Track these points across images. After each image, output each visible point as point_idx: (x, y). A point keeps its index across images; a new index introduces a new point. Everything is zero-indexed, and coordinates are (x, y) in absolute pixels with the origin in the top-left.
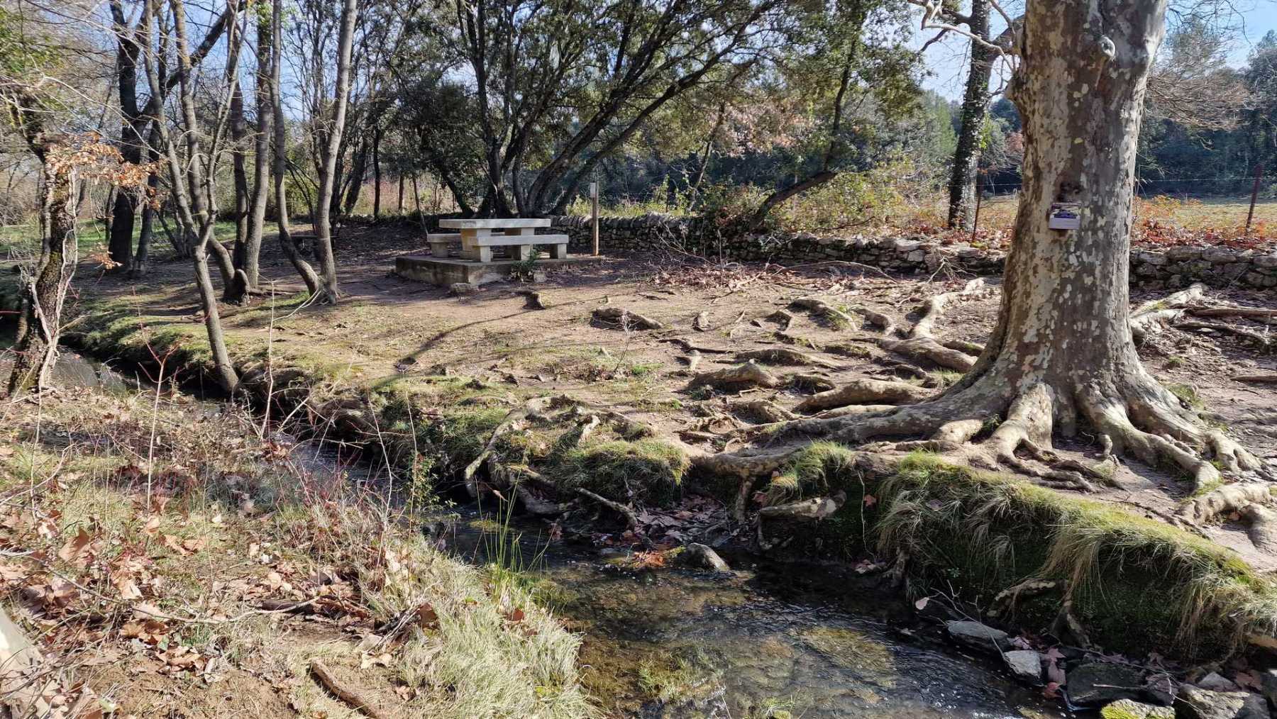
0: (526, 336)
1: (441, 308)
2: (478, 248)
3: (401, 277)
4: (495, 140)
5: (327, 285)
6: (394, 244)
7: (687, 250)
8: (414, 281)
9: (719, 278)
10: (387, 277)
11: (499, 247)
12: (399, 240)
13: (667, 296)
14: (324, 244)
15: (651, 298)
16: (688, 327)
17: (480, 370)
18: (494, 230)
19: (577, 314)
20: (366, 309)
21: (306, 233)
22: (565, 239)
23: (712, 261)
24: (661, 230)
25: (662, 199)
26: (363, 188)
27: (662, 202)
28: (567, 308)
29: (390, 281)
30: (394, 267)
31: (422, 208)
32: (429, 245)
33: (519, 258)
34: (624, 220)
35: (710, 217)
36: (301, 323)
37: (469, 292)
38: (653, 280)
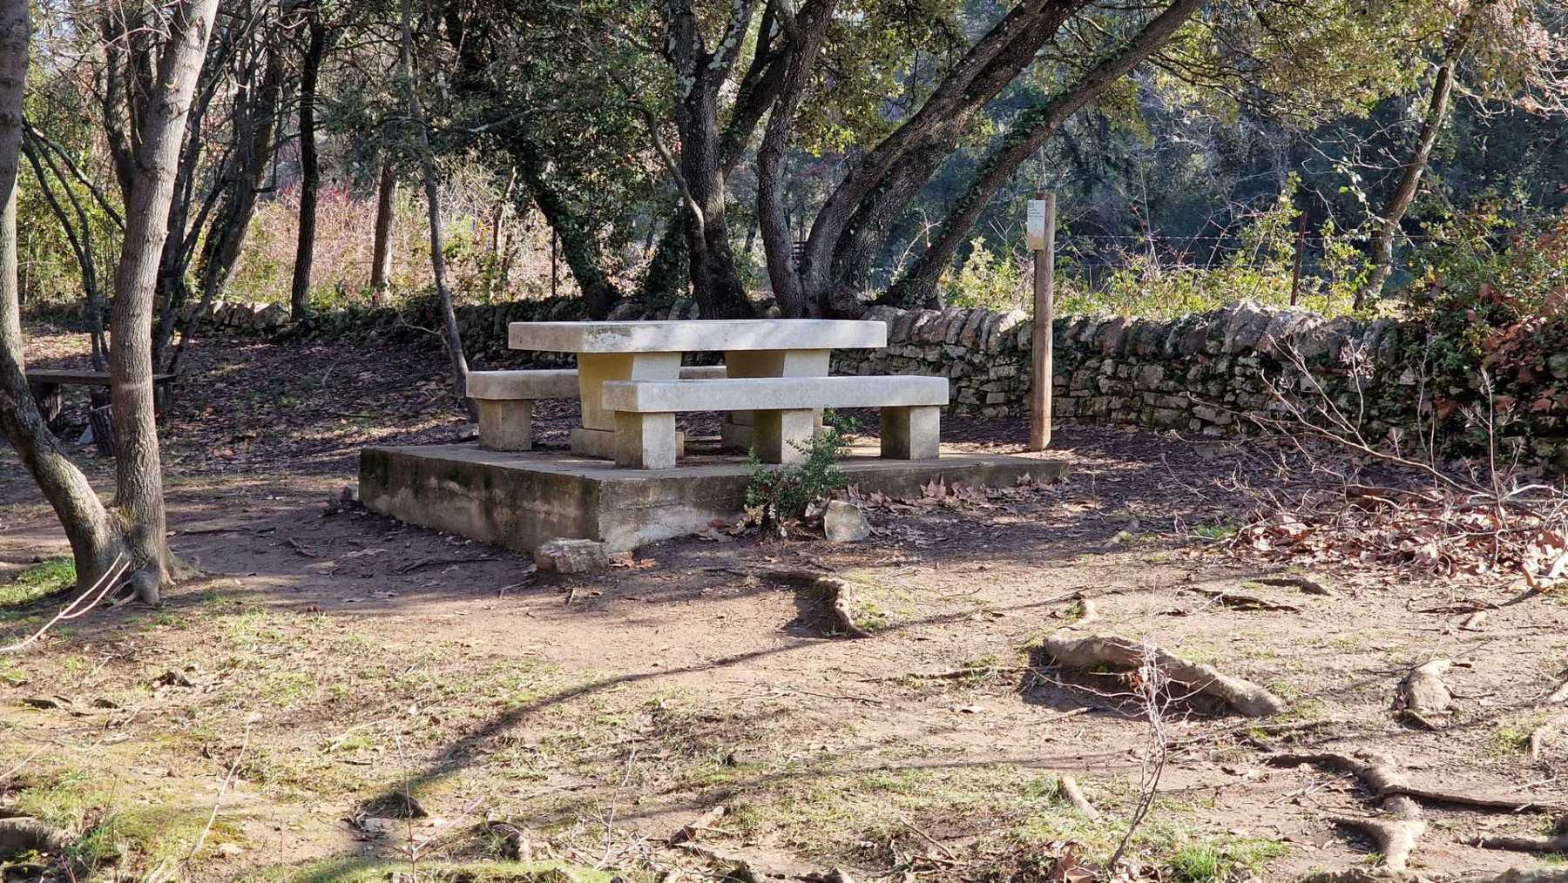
0: (795, 732)
1: (505, 624)
2: (633, 418)
3: (374, 515)
4: (704, 59)
5: (133, 539)
6: (351, 400)
7: (1368, 434)
8: (416, 529)
9: (1487, 537)
10: (330, 514)
11: (702, 416)
12: (370, 389)
13: (1296, 598)
14: (132, 403)
15: (1241, 604)
16: (1373, 713)
17: (634, 847)
18: (690, 358)
19: (976, 657)
20: (258, 621)
21: (69, 362)
22: (937, 389)
23: (1460, 477)
24: (1272, 365)
25: (1275, 255)
26: (258, 215)
27: (1274, 267)
28: (939, 634)
29: (336, 529)
30: (353, 482)
31: (450, 280)
32: (471, 409)
33: (771, 455)
34: (1141, 326)
35: (1452, 320)
36: (45, 667)
37: (600, 573)
38: (1247, 540)
